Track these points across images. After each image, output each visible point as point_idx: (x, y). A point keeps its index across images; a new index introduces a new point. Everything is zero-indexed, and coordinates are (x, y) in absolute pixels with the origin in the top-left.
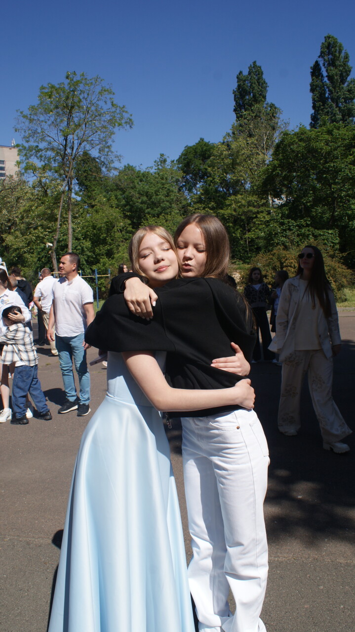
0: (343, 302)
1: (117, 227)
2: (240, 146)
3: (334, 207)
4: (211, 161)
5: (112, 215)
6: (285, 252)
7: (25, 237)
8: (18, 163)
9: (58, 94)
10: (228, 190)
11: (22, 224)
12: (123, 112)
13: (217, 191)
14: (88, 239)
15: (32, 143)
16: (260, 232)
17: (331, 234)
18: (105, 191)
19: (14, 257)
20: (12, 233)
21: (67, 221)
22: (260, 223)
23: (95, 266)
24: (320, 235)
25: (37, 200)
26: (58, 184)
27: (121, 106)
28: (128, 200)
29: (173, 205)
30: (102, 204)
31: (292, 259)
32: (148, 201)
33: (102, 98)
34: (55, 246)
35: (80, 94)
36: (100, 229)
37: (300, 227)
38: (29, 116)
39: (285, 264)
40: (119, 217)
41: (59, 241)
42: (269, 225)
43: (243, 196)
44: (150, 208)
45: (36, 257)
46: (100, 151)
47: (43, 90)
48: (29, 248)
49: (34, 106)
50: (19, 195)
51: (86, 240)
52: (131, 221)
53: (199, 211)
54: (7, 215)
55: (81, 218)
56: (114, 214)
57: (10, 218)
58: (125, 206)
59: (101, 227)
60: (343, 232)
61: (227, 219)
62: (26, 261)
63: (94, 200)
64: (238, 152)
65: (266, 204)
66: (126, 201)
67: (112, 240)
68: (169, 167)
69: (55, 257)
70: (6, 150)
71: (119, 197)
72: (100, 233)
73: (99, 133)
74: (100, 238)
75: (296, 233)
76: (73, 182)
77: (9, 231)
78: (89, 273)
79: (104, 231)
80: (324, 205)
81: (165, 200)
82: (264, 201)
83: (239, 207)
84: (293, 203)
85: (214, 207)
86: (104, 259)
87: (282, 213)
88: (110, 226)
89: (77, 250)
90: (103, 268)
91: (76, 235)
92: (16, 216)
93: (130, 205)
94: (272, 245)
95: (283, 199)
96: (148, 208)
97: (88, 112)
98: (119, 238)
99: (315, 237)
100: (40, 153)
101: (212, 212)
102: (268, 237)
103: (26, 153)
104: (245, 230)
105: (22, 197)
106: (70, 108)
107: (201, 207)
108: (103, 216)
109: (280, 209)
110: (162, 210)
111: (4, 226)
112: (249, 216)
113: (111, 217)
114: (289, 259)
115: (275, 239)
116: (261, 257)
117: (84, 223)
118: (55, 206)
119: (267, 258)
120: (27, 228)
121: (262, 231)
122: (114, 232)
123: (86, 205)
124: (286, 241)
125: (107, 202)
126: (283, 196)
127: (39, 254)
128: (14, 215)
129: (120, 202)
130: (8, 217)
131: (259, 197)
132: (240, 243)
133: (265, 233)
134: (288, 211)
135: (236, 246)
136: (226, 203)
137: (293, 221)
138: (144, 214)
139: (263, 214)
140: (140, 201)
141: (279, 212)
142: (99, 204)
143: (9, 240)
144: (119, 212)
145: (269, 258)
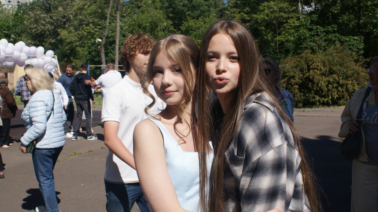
1: (160, 26)
3: (360, 15)
5: (156, 16)
6: (312, 56)
7: (78, 32)
11: (75, 20)
16: (290, 37)
17: (357, 40)
19: (67, 50)
20: (66, 28)
21: (116, 20)
22: (289, 27)
24: (346, 41)
28: (171, 3)
29: (211, 9)
30: (148, 6)
31: (319, 62)
32: (189, 5)
34: (104, 42)
36: (145, 28)
37: (327, 33)
39: (311, 67)
40: (162, 18)
41: (107, 38)
42: (299, 30)
43: (275, 3)
44: (191, 10)
45: (86, 51)
48: (81, 42)
52: (173, 22)
53: (235, 15)
54: (62, 12)
55: (128, 17)
56: (158, 15)
57: (65, 14)
58: (168, 8)
59: (146, 26)
60: (367, 37)
61: (259, 23)
62: (78, 54)
63: (141, 2)
65: (296, 11)
66: (169, 4)
67: (156, 38)
69: (103, 51)
72: (145, 31)
75: (323, 38)
77: (63, 26)
79: (148, 30)
80: (349, 13)
81: (204, 4)
82: (294, 8)
83: (272, 12)
84: (322, 11)
85: (248, 12)
87: (311, 20)
88: (154, 26)
91: (123, 32)
92: (70, 13)
94: (301, 48)
95: (312, 7)
96: (188, 11)
99: (342, 42)
101: (246, 16)
102: (297, 41)
104: (275, 33)
107: (237, 11)
108: (148, 16)
109: (309, 16)
110: (202, 12)
111: (60, 22)
112: (280, 21)
113: (155, 18)
114: (316, 62)
115: (303, 43)
116: (290, 59)
117: (131, 22)
118: (106, 6)
119: (296, 61)
120: (79, 24)
121: (292, 35)
122: (158, 31)
123: (134, 6)
124: (314, 45)
125: (152, 4)
126: (313, 4)
127: (90, 48)
128: (69, 12)
129: (164, 5)
130: (63, 13)
131: (290, 4)
132: (271, 45)
133: (295, 37)
134: (317, 18)
135: (266, 48)
136: (259, 8)
137: (321, 27)
138: (185, 16)
139: (293, 20)
140: (181, 4)
141: (308, 18)
142: (145, 6)
143: (63, 35)
144: (162, 13)
145: (297, 60)
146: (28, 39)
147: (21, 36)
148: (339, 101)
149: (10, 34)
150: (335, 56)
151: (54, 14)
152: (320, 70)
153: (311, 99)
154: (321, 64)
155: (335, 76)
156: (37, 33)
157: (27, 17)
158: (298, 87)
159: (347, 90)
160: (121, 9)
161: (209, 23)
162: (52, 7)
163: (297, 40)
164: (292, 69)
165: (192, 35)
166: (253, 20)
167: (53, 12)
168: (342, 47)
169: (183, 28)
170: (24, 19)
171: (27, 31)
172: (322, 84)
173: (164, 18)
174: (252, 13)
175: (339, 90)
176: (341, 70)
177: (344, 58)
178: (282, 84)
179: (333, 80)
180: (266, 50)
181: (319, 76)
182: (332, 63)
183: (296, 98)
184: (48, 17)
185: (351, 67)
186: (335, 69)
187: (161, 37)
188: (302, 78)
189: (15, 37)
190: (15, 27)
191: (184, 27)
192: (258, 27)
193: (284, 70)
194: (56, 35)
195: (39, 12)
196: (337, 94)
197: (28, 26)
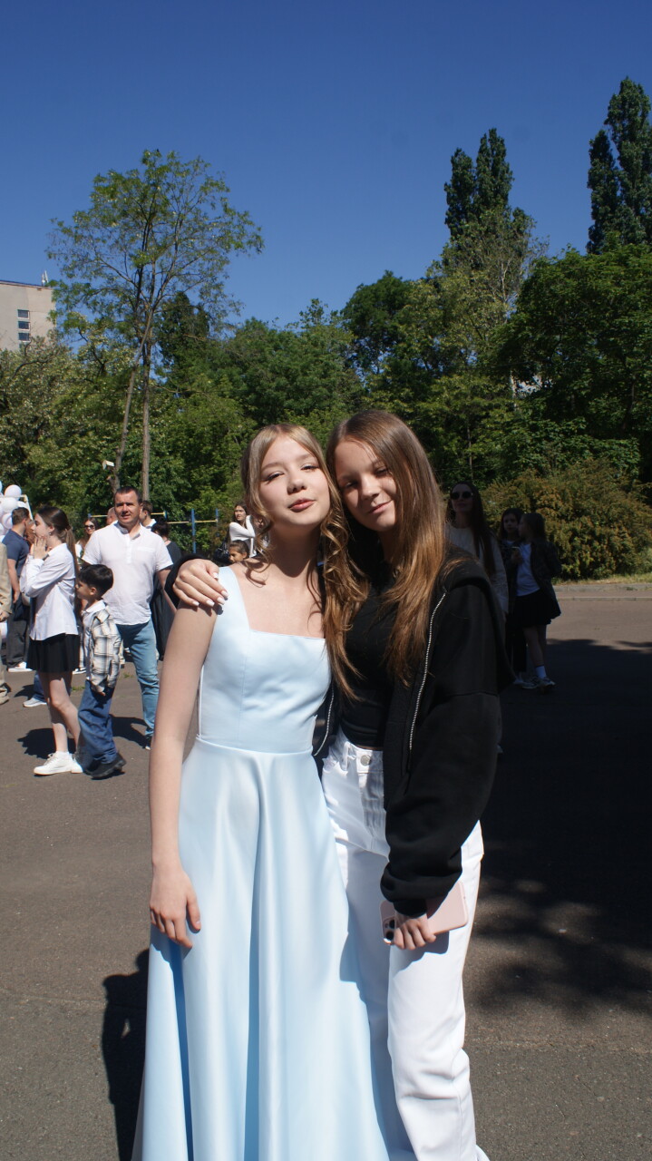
0: (645, 572)
1: (233, 431)
2: (458, 285)
3: (631, 397)
4: (404, 313)
5: (223, 411)
6: (539, 480)
7: (64, 449)
8: (53, 315)
9: (127, 189)
10: (435, 366)
11: (58, 425)
12: (245, 222)
13: (414, 368)
14: (179, 455)
15: (79, 280)
16: (493, 443)
17: (625, 446)
18: (211, 368)
19: (44, 486)
20: (41, 442)
21: (141, 421)
22: (493, 426)
23: (190, 503)
24: (604, 449)
25: (87, 382)
26: (124, 354)
27: (242, 213)
28: (253, 383)
29: (335, 393)
30: (206, 391)
31: (552, 493)
32: (289, 386)
33: (206, 197)
34: (119, 467)
35: (167, 190)
36: (200, 436)
37: (568, 434)
38: (74, 231)
39: (539, 503)
40: (236, 415)
41: (125, 458)
42: (510, 431)
43: (462, 378)
44: (293, 397)
45: (83, 487)
46: (202, 294)
47: (100, 184)
48: (71, 469)
49: (83, 212)
50: (54, 373)
51: (176, 457)
52: (258, 421)
53: (383, 404)
54: (31, 409)
55: (166, 416)
56: (227, 409)
57: (37, 414)
58: (247, 394)
59: (202, 433)
61: (432, 420)
62: (66, 494)
63: (191, 384)
64: (454, 296)
65: (505, 393)
66: (248, 385)
67: (223, 456)
68: (328, 323)
70: (31, 291)
71: (237, 377)
72: (201, 442)
73: (200, 260)
74: (201, 453)
75: (560, 445)
76: (153, 350)
77: (34, 438)
78: (181, 517)
79: (207, 440)
80: (611, 395)
81: (319, 384)
82: (500, 387)
83: (456, 397)
84: (555, 391)
85: (410, 398)
86: (207, 492)
87: (534, 409)
88: (219, 431)
89: (158, 474)
90: (205, 508)
91: (156, 446)
92: (47, 411)
93: (256, 393)
94: (516, 467)
95: (536, 384)
96: (288, 398)
97: (181, 223)
98: (236, 452)
99: (595, 452)
100: (93, 297)
101: (406, 405)
102: (510, 452)
103: (68, 297)
104: (466, 438)
105: (59, 376)
106: (147, 216)
107: (386, 396)
108: (206, 412)
109: (531, 401)
110: (315, 401)
111: (26, 430)
112: (473, 414)
113: (221, 415)
114: (547, 493)
115: (520, 457)
116: (496, 489)
117: (172, 424)
118: (120, 393)
119: (507, 491)
120: (67, 433)
121: (498, 441)
122: (227, 441)
123: (176, 392)
124: (541, 459)
125: (213, 387)
126: (536, 378)
127: (90, 482)
128: (44, 410)
129: (238, 388)
130: (34, 412)
131: (492, 379)
132: (457, 463)
133: (504, 445)
134: (545, 405)
135: (449, 469)
136: (431, 389)
137: (555, 423)
139: (499, 410)
140: (274, 385)
141: (528, 406)
142: (199, 391)
143: (34, 455)
144: (235, 405)
145: (509, 490)
148: (596, 570)
150: (584, 479)
151: (15, 414)
152: (555, 508)
154: (558, 496)
155: (585, 519)
159: (611, 547)
160: (150, 398)
162: (10, 400)
163: (507, 451)
166: (419, 414)
167: (11, 410)
168: (596, 461)
172: (561, 537)
174: (417, 400)
175: (595, 548)
176: (598, 507)
177: (602, 483)
179: (581, 528)
180: (448, 472)
181: (554, 520)
182: (578, 494)
185: (617, 501)
186: (585, 506)
187: (234, 454)
192: (432, 427)
194: (20, 457)
196: (591, 556)
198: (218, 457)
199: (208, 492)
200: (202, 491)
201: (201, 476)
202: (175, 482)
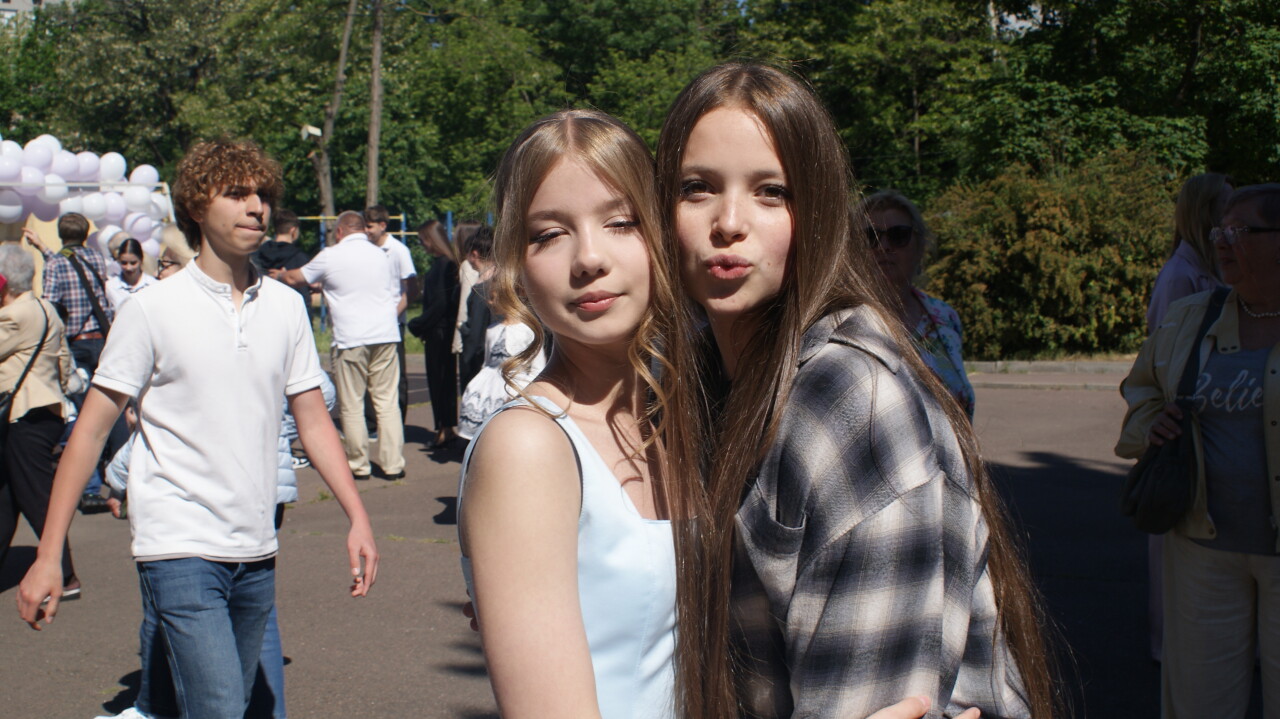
1: (521, 83)
3: (1195, 45)
5: (506, 48)
6: (1032, 183)
7: (239, 104)
11: (231, 63)
14: (430, 118)
16: (957, 118)
17: (1183, 129)
20: (201, 89)
21: (369, 61)
22: (957, 87)
23: (447, 201)
24: (1148, 133)
29: (692, 24)
30: (478, 14)
31: (1055, 205)
32: (617, 11)
34: (329, 137)
36: (467, 90)
37: (1085, 105)
39: (1031, 220)
40: (527, 56)
41: (341, 122)
42: (987, 98)
44: (623, 29)
51: (425, 122)
52: (564, 67)
53: (774, 44)
54: (187, 34)
55: (411, 53)
56: (514, 46)
57: (197, 43)
58: (547, 20)
59: (470, 84)
60: (1220, 119)
61: (855, 74)
65: (979, 32)
66: (549, 8)
67: (504, 124)
69: (326, 168)
72: (468, 100)
74: (467, 117)
75: (1071, 123)
77: (191, 83)
79: (478, 97)
80: (1159, 40)
81: (668, 8)
82: (972, 20)
83: (898, 37)
84: (1066, 31)
85: (819, 35)
87: (1030, 62)
88: (499, 82)
89: (395, 150)
90: (472, 209)
91: (394, 104)
92: (215, 39)
94: (997, 158)
95: (1031, 17)
96: (615, 30)
98: (525, 119)
99: (1133, 138)
101: (811, 47)
102: (985, 134)
104: (909, 105)
107: (780, 32)
108: (478, 49)
109: (1025, 48)
110: (660, 37)
111: (178, 68)
112: (924, 66)
113: (503, 55)
114: (1046, 204)
115: (1004, 141)
116: (959, 195)
117: (419, 68)
118: (335, 14)
119: (978, 200)
120: (246, 77)
121: (966, 113)
122: (511, 99)
123: (430, 14)
124: (1039, 147)
125: (491, 7)
126: (1036, 8)
128: (209, 36)
129: (533, 10)
130: (191, 39)
131: (958, 8)
132: (895, 146)
133: (976, 121)
134: (1050, 56)
135: (878, 157)
136: (856, 21)
137: (1064, 87)
138: (603, 48)
139: (969, 61)
140: (592, 7)
141: (1020, 56)
142: (467, 14)
143: (189, 112)
144: (526, 39)
145: (982, 198)
146: (70, 129)
147: (47, 118)
148: (1125, 338)
149: (7, 111)
150: (1111, 183)
151: (160, 42)
152: (1058, 231)
153: (1029, 330)
154: (1064, 210)
155: (1109, 251)
156: (101, 108)
157: (66, 51)
158: (987, 289)
160: (385, 24)
161: (683, 71)
162: (152, 17)
163: (981, 131)
164: (965, 228)
165: (627, 113)
166: (834, 62)
167: (154, 34)
168: (1133, 153)
169: (597, 90)
170: (56, 58)
171: (66, 99)
172: (1068, 279)
173: (532, 54)
174: (831, 39)
175: (1124, 300)
176: (1132, 230)
177: (1142, 190)
178: (930, 280)
179: (1102, 265)
180: (877, 163)
181: (1056, 250)
182: (1099, 208)
183: (978, 326)
184: (139, 50)
185: (1164, 222)
186: (1110, 228)
187: (521, 121)
188: (1000, 258)
189: (26, 121)
190: (24, 86)
191: (600, 85)
192: (854, 85)
193: (940, 230)
194: (165, 113)
195: (106, 36)
196: (1118, 313)
197: (69, 82)
198: (496, 126)
199: (476, 183)
200: (468, 182)
201: (466, 155)
202: (422, 165)
